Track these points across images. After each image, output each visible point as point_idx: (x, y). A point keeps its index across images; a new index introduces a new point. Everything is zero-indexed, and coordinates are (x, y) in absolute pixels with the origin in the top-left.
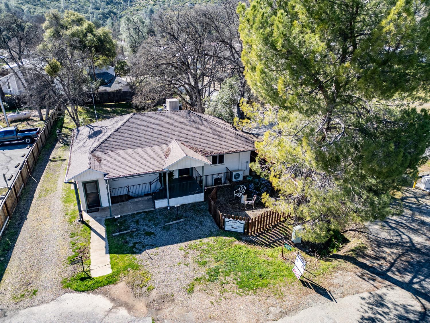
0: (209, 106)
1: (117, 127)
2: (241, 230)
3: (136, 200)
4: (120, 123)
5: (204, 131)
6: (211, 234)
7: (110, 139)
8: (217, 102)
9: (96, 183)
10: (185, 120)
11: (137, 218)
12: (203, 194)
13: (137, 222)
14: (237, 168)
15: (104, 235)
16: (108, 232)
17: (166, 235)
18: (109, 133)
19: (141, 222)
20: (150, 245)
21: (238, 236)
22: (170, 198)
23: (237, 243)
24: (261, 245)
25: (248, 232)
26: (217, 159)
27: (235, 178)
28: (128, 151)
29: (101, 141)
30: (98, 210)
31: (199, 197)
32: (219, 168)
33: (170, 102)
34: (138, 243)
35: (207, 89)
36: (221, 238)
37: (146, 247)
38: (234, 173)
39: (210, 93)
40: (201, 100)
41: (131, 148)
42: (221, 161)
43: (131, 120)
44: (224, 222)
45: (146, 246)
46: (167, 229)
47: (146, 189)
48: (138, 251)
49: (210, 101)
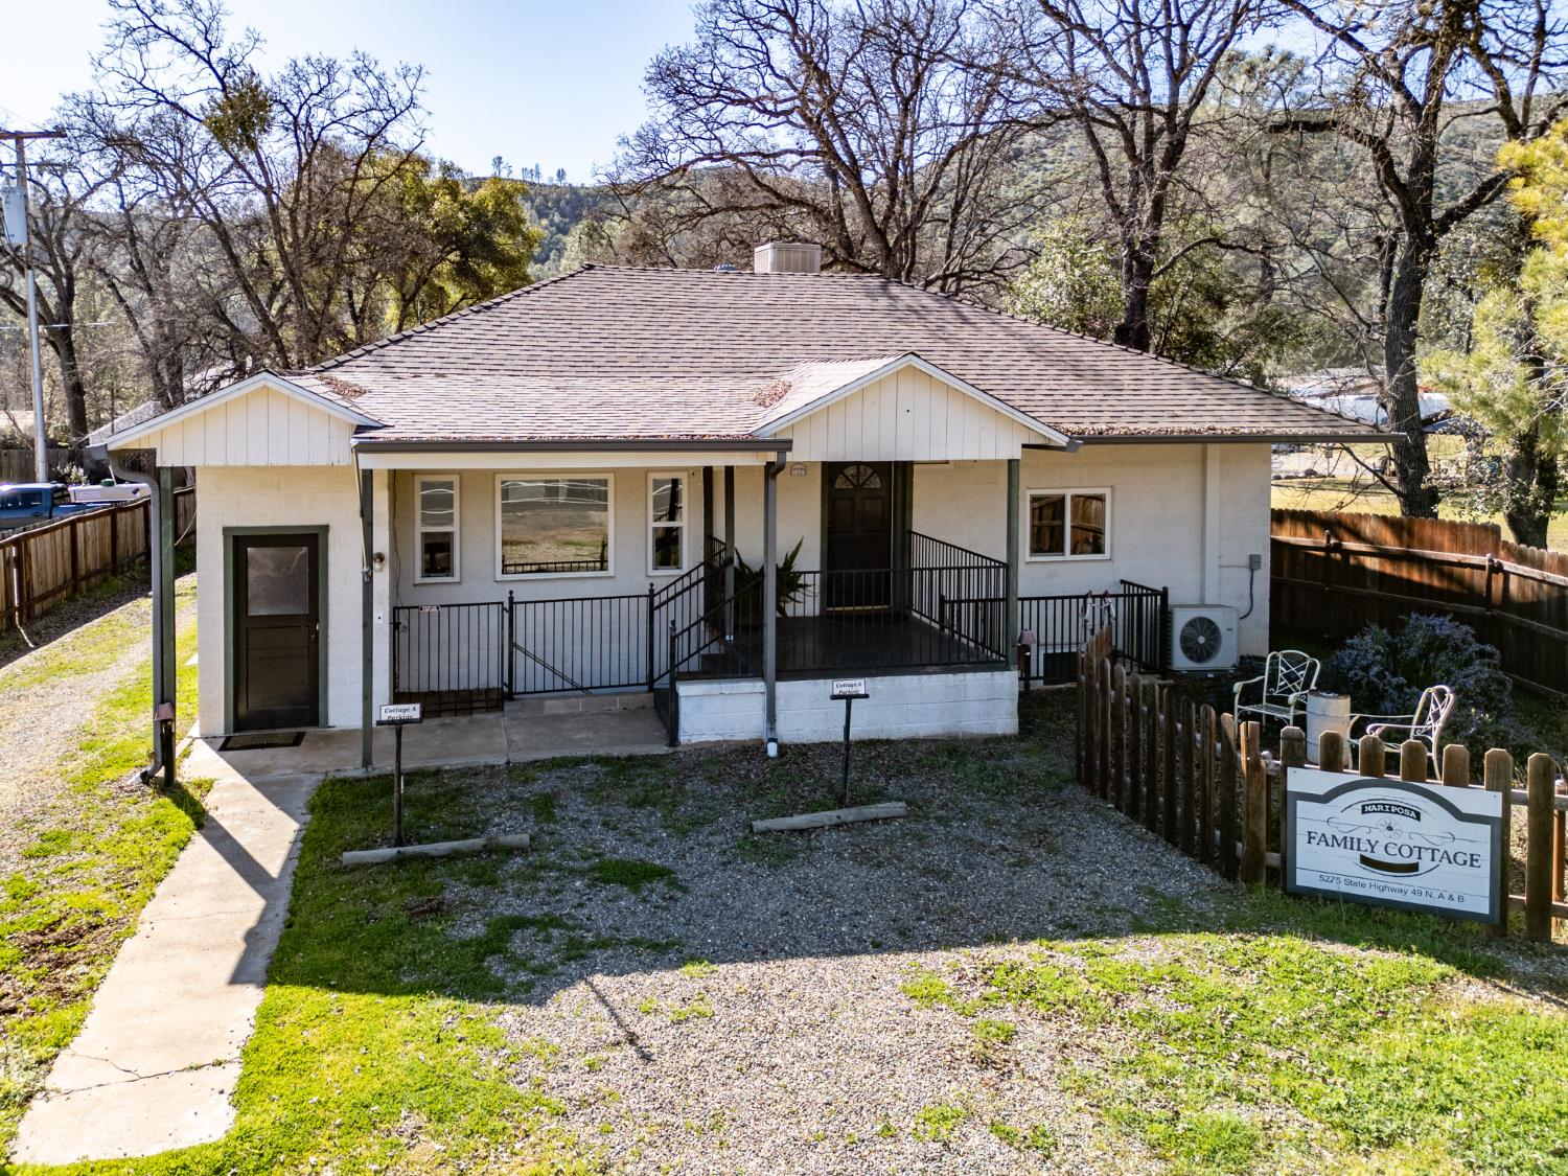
2: (1466, 889)
11: (542, 785)
13: (545, 807)
19: (575, 805)
20: (635, 943)
27: (1190, 650)
30: (294, 741)
31: (984, 703)
34: (532, 922)
37: (600, 956)
38: (1182, 618)
41: (555, 374)
44: (1279, 804)
45: (592, 946)
48: (523, 977)
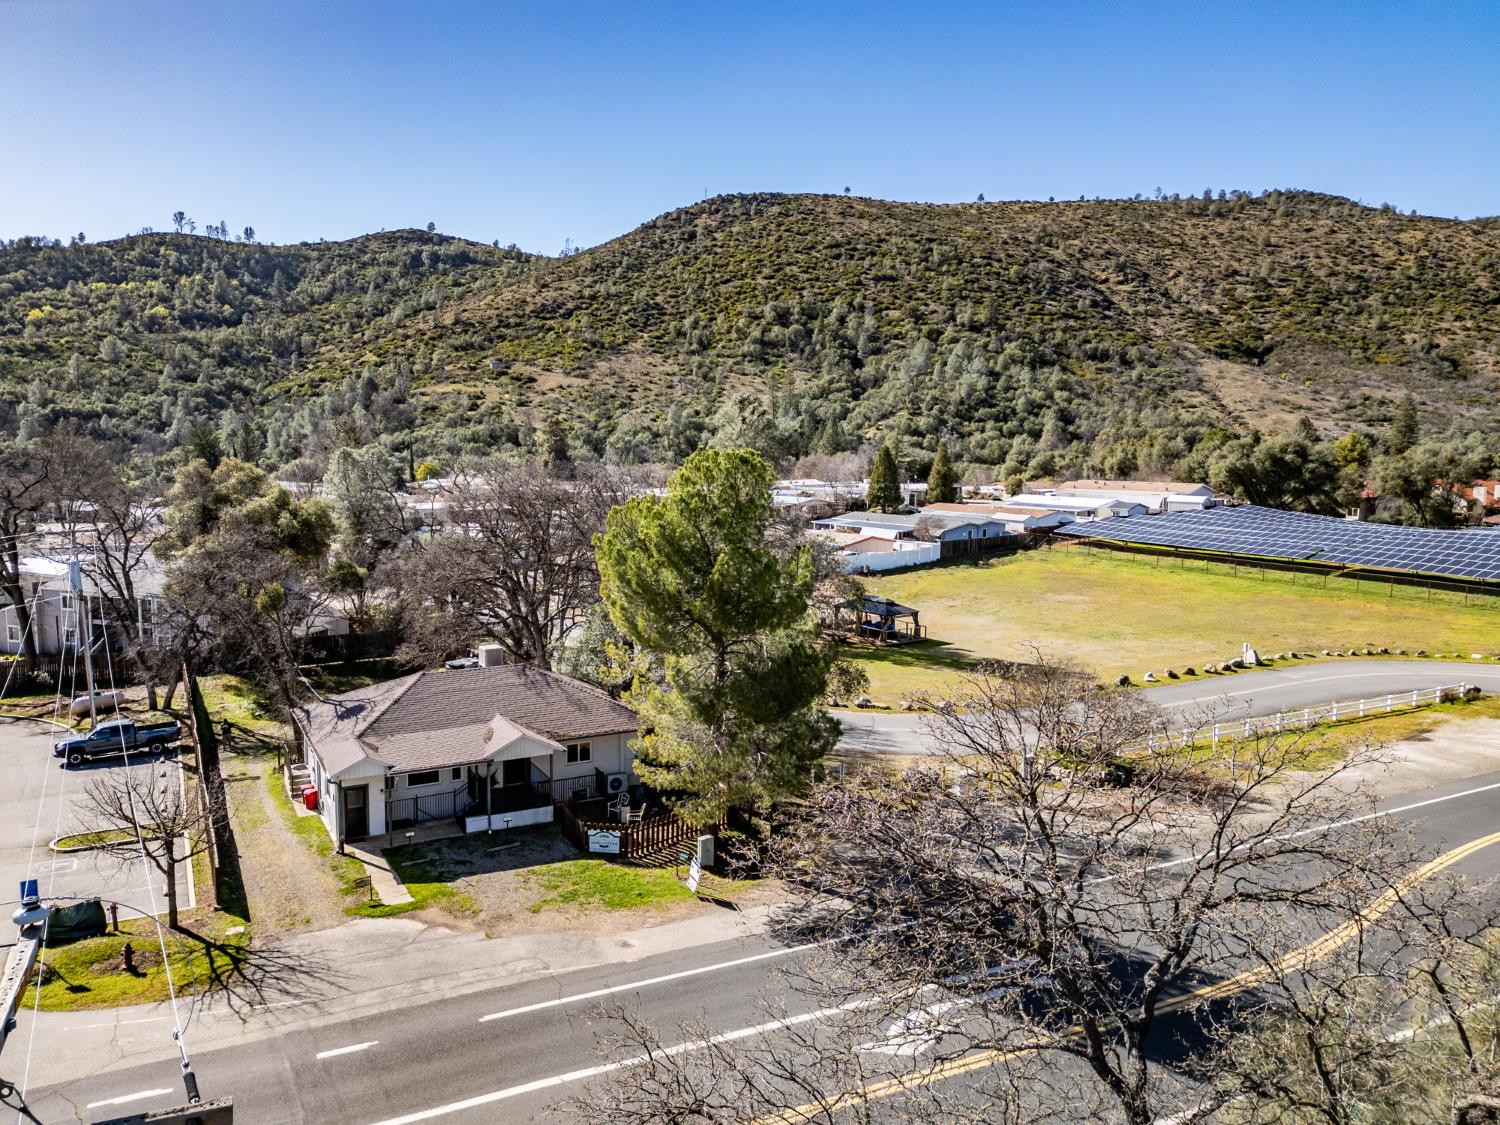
0: (560, 660)
1: (396, 696)
2: (615, 849)
3: (429, 824)
4: (399, 691)
5: (553, 699)
6: (565, 858)
7: (387, 716)
8: (580, 651)
9: (362, 791)
10: (517, 681)
11: (435, 846)
12: (550, 809)
13: (438, 851)
14: (616, 769)
15: (387, 867)
16: (390, 863)
17: (490, 863)
18: (382, 707)
19: (445, 850)
21: (611, 858)
22: (494, 813)
23: (609, 866)
24: (647, 866)
25: (627, 852)
26: (577, 752)
27: (613, 788)
28: (420, 735)
29: (371, 719)
30: (363, 840)
31: (544, 814)
32: (582, 768)
33: (488, 651)
34: (446, 871)
35: (557, 622)
36: (581, 862)
38: (610, 778)
39: (562, 633)
40: (544, 646)
41: (424, 729)
42: (585, 754)
43: (419, 685)
44: (587, 837)
45: (459, 874)
46: (492, 855)
47: (448, 806)
48: (449, 879)
49: (565, 648)
